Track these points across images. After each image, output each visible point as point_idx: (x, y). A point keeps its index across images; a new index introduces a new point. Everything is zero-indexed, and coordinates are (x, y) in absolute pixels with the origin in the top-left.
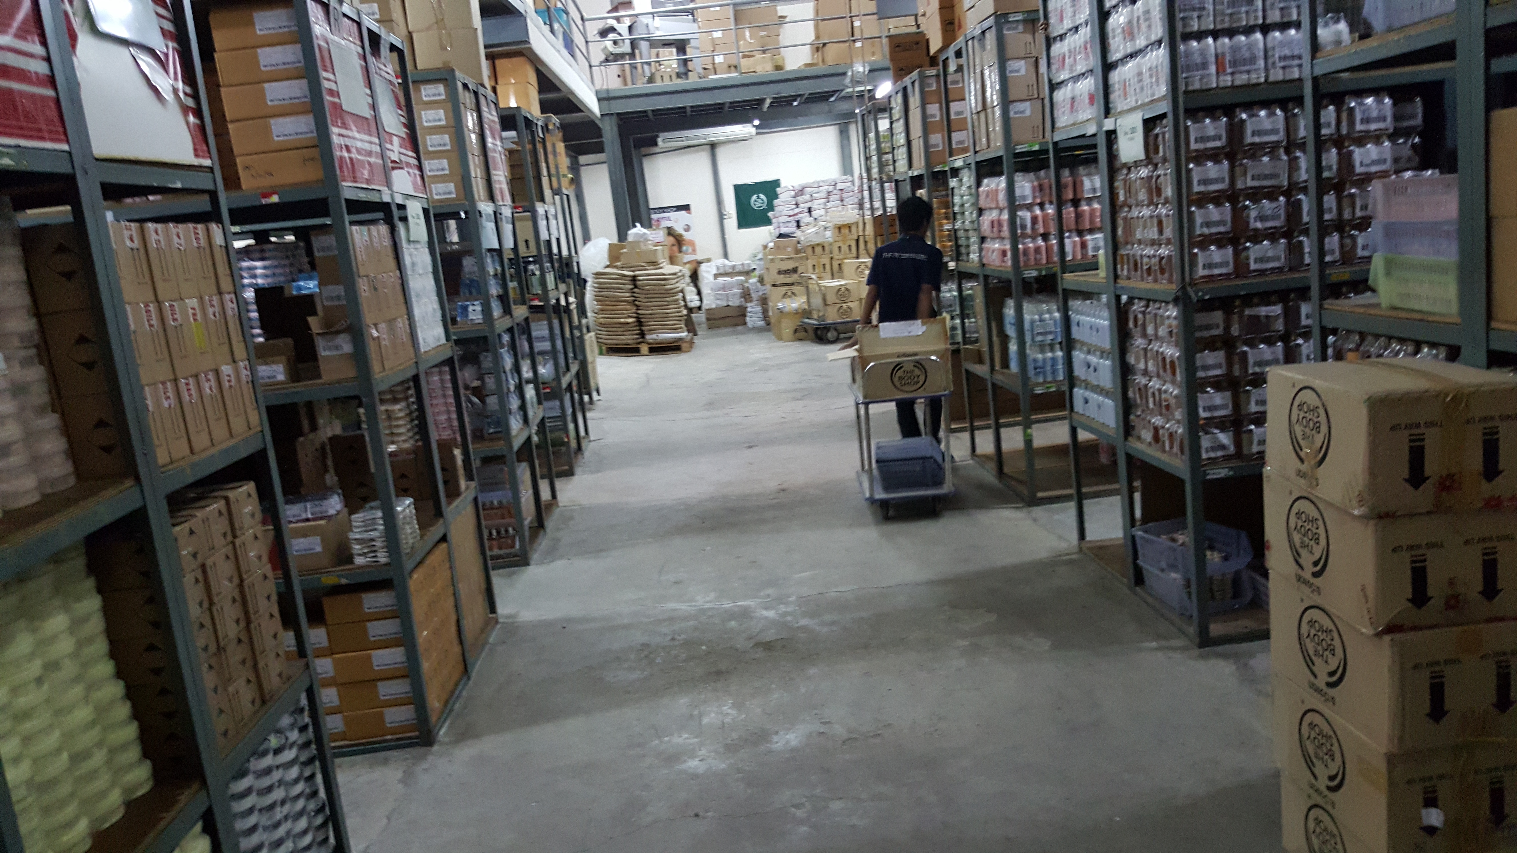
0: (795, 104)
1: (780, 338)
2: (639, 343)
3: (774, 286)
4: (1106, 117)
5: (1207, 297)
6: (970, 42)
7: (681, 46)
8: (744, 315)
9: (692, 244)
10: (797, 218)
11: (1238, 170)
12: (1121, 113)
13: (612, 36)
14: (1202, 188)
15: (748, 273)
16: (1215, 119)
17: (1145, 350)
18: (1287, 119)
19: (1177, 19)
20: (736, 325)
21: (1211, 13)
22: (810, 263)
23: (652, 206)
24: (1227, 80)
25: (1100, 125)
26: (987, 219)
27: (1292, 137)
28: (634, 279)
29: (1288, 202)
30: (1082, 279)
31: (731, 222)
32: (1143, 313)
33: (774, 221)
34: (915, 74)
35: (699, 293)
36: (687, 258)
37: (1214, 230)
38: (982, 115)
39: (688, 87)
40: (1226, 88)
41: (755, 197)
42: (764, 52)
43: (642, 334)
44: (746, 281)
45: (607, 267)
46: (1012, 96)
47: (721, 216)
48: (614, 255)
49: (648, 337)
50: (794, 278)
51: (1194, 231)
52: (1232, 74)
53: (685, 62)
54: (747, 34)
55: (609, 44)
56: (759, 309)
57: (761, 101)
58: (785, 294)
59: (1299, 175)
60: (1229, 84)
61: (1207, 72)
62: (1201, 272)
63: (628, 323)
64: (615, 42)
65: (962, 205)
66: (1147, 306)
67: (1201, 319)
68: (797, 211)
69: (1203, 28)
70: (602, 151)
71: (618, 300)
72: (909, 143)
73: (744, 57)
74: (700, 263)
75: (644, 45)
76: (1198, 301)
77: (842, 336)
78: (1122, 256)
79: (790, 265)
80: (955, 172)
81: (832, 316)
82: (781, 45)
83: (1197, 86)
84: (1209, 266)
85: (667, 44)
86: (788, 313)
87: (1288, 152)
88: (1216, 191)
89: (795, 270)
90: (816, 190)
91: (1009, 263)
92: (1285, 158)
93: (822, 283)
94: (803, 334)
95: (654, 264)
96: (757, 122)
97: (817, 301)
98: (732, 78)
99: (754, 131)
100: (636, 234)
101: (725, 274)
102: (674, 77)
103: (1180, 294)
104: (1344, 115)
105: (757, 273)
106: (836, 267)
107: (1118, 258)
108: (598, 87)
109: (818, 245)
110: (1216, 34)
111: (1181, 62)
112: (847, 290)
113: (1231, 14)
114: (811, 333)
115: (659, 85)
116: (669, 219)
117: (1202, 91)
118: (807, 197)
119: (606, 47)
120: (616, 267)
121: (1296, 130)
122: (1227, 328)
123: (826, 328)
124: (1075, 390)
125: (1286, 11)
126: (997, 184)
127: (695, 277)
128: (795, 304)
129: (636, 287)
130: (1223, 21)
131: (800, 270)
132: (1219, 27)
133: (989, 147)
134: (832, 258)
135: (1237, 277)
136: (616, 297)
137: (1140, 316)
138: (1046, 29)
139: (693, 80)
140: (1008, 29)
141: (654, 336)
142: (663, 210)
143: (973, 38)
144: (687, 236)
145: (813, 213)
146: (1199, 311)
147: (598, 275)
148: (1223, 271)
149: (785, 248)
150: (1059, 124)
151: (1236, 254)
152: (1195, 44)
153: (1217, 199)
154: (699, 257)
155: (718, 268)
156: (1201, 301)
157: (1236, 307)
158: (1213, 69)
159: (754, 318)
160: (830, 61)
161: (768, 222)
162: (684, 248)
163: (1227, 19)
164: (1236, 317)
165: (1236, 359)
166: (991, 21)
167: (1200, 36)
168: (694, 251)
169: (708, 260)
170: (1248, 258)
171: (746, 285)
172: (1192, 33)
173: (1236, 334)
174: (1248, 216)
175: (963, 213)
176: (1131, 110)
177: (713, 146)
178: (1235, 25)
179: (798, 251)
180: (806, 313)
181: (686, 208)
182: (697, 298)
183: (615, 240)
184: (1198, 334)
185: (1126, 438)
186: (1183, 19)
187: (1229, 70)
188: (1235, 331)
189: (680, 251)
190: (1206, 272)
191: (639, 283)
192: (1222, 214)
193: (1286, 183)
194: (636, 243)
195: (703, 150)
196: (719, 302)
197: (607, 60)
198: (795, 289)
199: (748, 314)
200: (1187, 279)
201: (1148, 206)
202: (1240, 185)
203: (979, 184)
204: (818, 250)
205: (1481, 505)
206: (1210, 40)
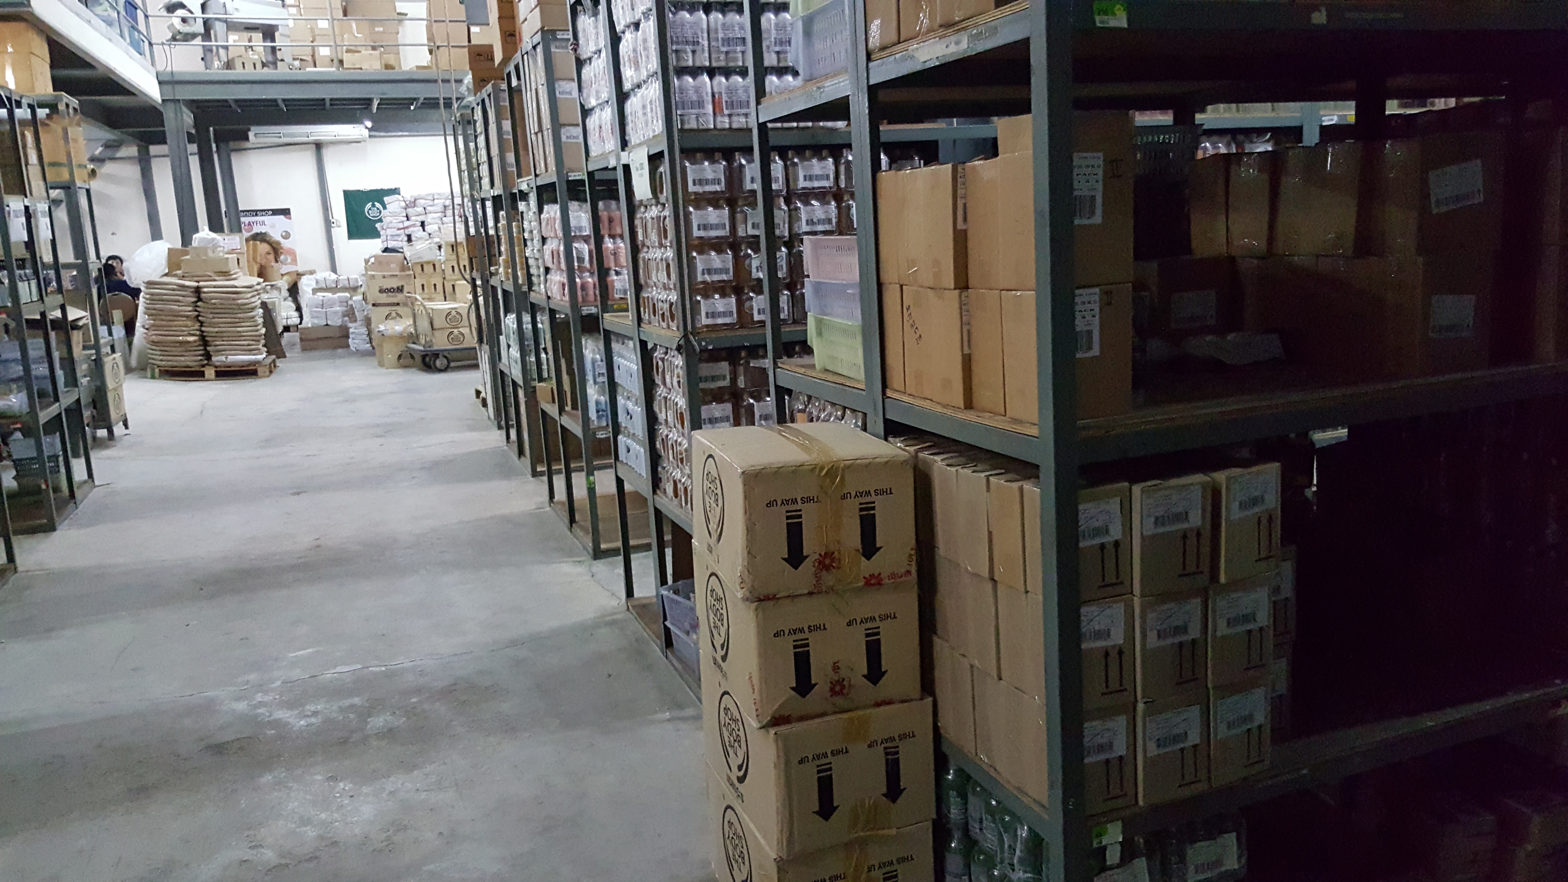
0: (412, 108)
1: (381, 364)
2: (203, 366)
3: (374, 305)
4: (623, 150)
5: (710, 347)
6: (525, 56)
7: (269, 32)
8: (347, 337)
9: (292, 253)
10: (407, 232)
11: (739, 216)
12: (634, 147)
13: (180, 12)
14: (702, 233)
15: (354, 289)
16: (713, 161)
17: (665, 398)
18: (786, 167)
19: (669, 51)
20: (336, 348)
21: (706, 49)
22: (418, 282)
23: (240, 209)
24: (724, 122)
25: (618, 158)
26: (549, 247)
27: (792, 186)
28: (198, 291)
29: (790, 254)
30: (617, 320)
31: (341, 231)
32: (663, 360)
33: (382, 233)
34: (489, 88)
35: (299, 309)
36: (285, 269)
37: (716, 278)
38: (540, 135)
39: (275, 78)
40: (724, 129)
41: (369, 205)
42: (374, 48)
43: (208, 356)
44: (351, 298)
45: (166, 275)
46: (562, 120)
47: (328, 224)
48: (174, 261)
49: (214, 359)
50: (399, 298)
51: (696, 277)
52: (730, 116)
53: (274, 50)
54: (354, 26)
55: (177, 22)
56: (364, 330)
57: (368, 102)
58: (389, 315)
59: (799, 227)
60: (727, 126)
61: (704, 111)
62: (704, 321)
63: (189, 342)
64: (184, 20)
65: (531, 232)
66: (666, 353)
67: (706, 369)
68: (407, 224)
69: (698, 64)
70: (165, 143)
71: (176, 315)
72: (490, 158)
73: (348, 51)
74: (299, 275)
75: (219, 28)
76: (701, 351)
77: (452, 364)
78: (644, 298)
79: (394, 283)
80: (524, 196)
81: (441, 342)
82: (400, 42)
83: (693, 125)
84: (711, 315)
85: (250, 28)
86: (391, 337)
87: (788, 201)
88: (717, 237)
89: (400, 289)
90: (431, 203)
91: (567, 298)
92: (785, 207)
93: (430, 305)
94: (409, 361)
95: (225, 274)
96: (369, 124)
97: (424, 324)
98: (329, 72)
99: (366, 133)
100: (202, 240)
101: (327, 289)
102: (259, 65)
103: (682, 342)
104: (842, 168)
105: (362, 290)
106: (449, 288)
107: (641, 301)
108: (161, 67)
109: (428, 263)
110: (712, 72)
111: (676, 98)
112: (458, 313)
113: (727, 53)
114: (418, 359)
115: (238, 72)
116: (263, 223)
117: (698, 130)
118: (420, 210)
119: (172, 24)
120: (175, 276)
121: (796, 179)
122: (734, 380)
123: (436, 355)
124: (620, 437)
125: (782, 56)
126: (552, 211)
127: (294, 291)
128: (400, 326)
129: (200, 299)
130: (718, 59)
131: (406, 290)
132: (714, 64)
133: (547, 171)
134: (444, 278)
135: (741, 327)
136: (171, 310)
137: (660, 363)
138: (575, 50)
139: (282, 71)
140: (556, 47)
141: (223, 358)
142: (256, 213)
143: (527, 53)
144: (285, 244)
145: (426, 228)
146: (701, 361)
147: (150, 284)
148: (727, 320)
149: (388, 264)
150: (593, 153)
151: (740, 304)
152: (690, 80)
153: (718, 246)
154: (300, 270)
155: (317, 282)
156: (704, 350)
157: (742, 359)
158: (710, 108)
159: (357, 339)
160: (444, 64)
161: (375, 234)
162: (282, 257)
163: (722, 57)
164: (741, 369)
165: (743, 411)
166: (538, 38)
167: (695, 72)
168: (294, 261)
169: (312, 273)
170: (752, 308)
171: (350, 302)
172: (687, 67)
173: (743, 386)
174: (750, 266)
175: (532, 240)
176: (640, 145)
177: (319, 146)
178: (731, 64)
179: (404, 268)
180: (413, 338)
181: (286, 212)
182: (296, 314)
183: (178, 245)
184: (702, 385)
185: (654, 492)
186: (677, 51)
187: (726, 112)
188: (741, 383)
189: (277, 261)
190: (710, 321)
191: (203, 295)
192: (723, 261)
193: (787, 234)
194: (203, 250)
195: (306, 150)
196: (316, 321)
197: (174, 39)
198: (399, 309)
199: (351, 336)
200: (689, 328)
201: (660, 248)
202: (741, 233)
203: (540, 210)
204: (428, 269)
205: (861, 584)
206: (706, 78)
